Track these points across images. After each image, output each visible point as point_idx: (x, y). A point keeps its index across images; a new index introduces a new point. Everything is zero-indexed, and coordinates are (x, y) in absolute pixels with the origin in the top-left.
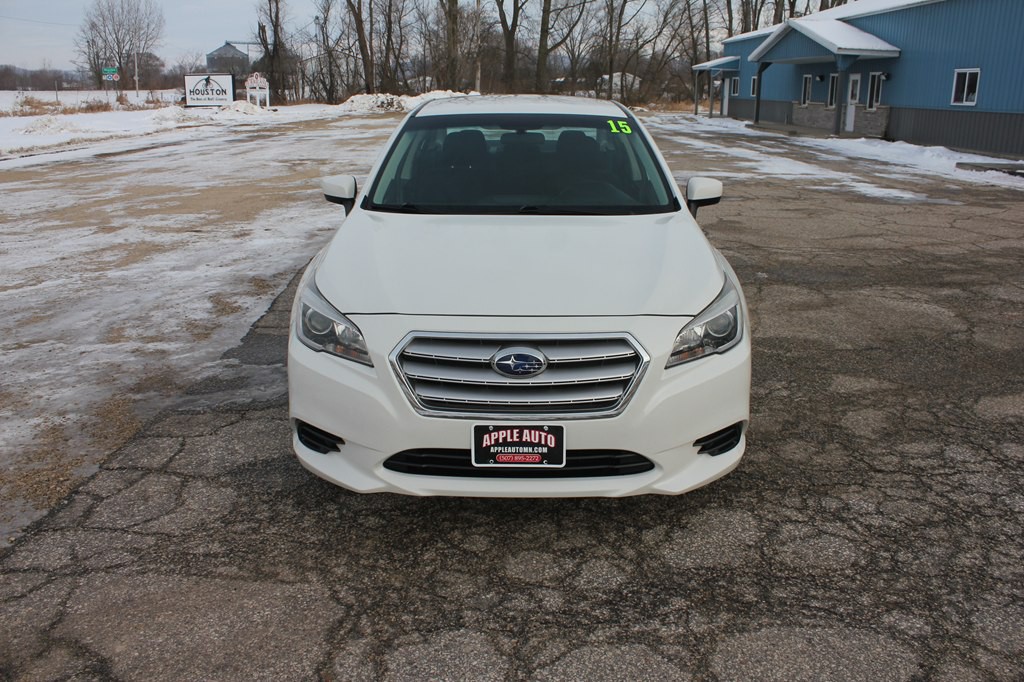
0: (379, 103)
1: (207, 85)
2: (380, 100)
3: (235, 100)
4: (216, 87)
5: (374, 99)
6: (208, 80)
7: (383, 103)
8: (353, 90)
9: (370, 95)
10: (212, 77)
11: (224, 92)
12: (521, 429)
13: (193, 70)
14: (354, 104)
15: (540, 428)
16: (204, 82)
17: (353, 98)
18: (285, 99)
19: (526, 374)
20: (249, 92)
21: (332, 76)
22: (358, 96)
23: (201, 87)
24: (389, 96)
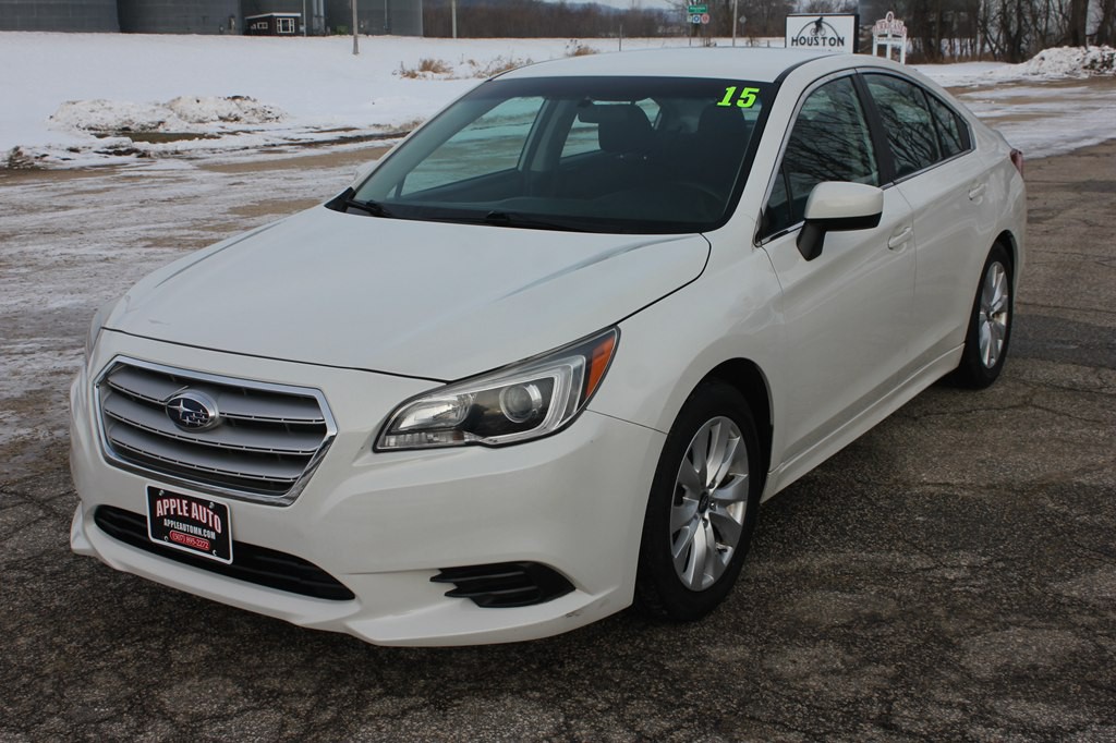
0: (1088, 62)
1: (817, 31)
2: (1091, 56)
3: (855, 51)
4: (830, 34)
5: (1080, 56)
6: (819, 24)
7: (1094, 61)
8: (1047, 41)
9: (1074, 50)
10: (825, 19)
11: (841, 41)
12: (191, 500)
13: (842, 6)
14: (1045, 63)
15: (205, 503)
16: (814, 26)
17: (1044, 53)
18: (941, 53)
19: (193, 427)
20: (877, 41)
21: (1020, 14)
22: (1054, 50)
23: (807, 34)
24: (1107, 50)
